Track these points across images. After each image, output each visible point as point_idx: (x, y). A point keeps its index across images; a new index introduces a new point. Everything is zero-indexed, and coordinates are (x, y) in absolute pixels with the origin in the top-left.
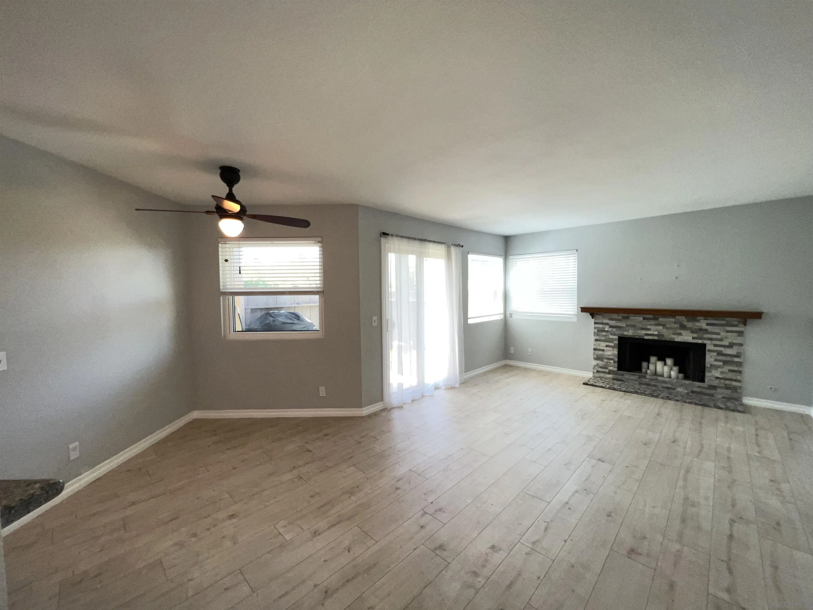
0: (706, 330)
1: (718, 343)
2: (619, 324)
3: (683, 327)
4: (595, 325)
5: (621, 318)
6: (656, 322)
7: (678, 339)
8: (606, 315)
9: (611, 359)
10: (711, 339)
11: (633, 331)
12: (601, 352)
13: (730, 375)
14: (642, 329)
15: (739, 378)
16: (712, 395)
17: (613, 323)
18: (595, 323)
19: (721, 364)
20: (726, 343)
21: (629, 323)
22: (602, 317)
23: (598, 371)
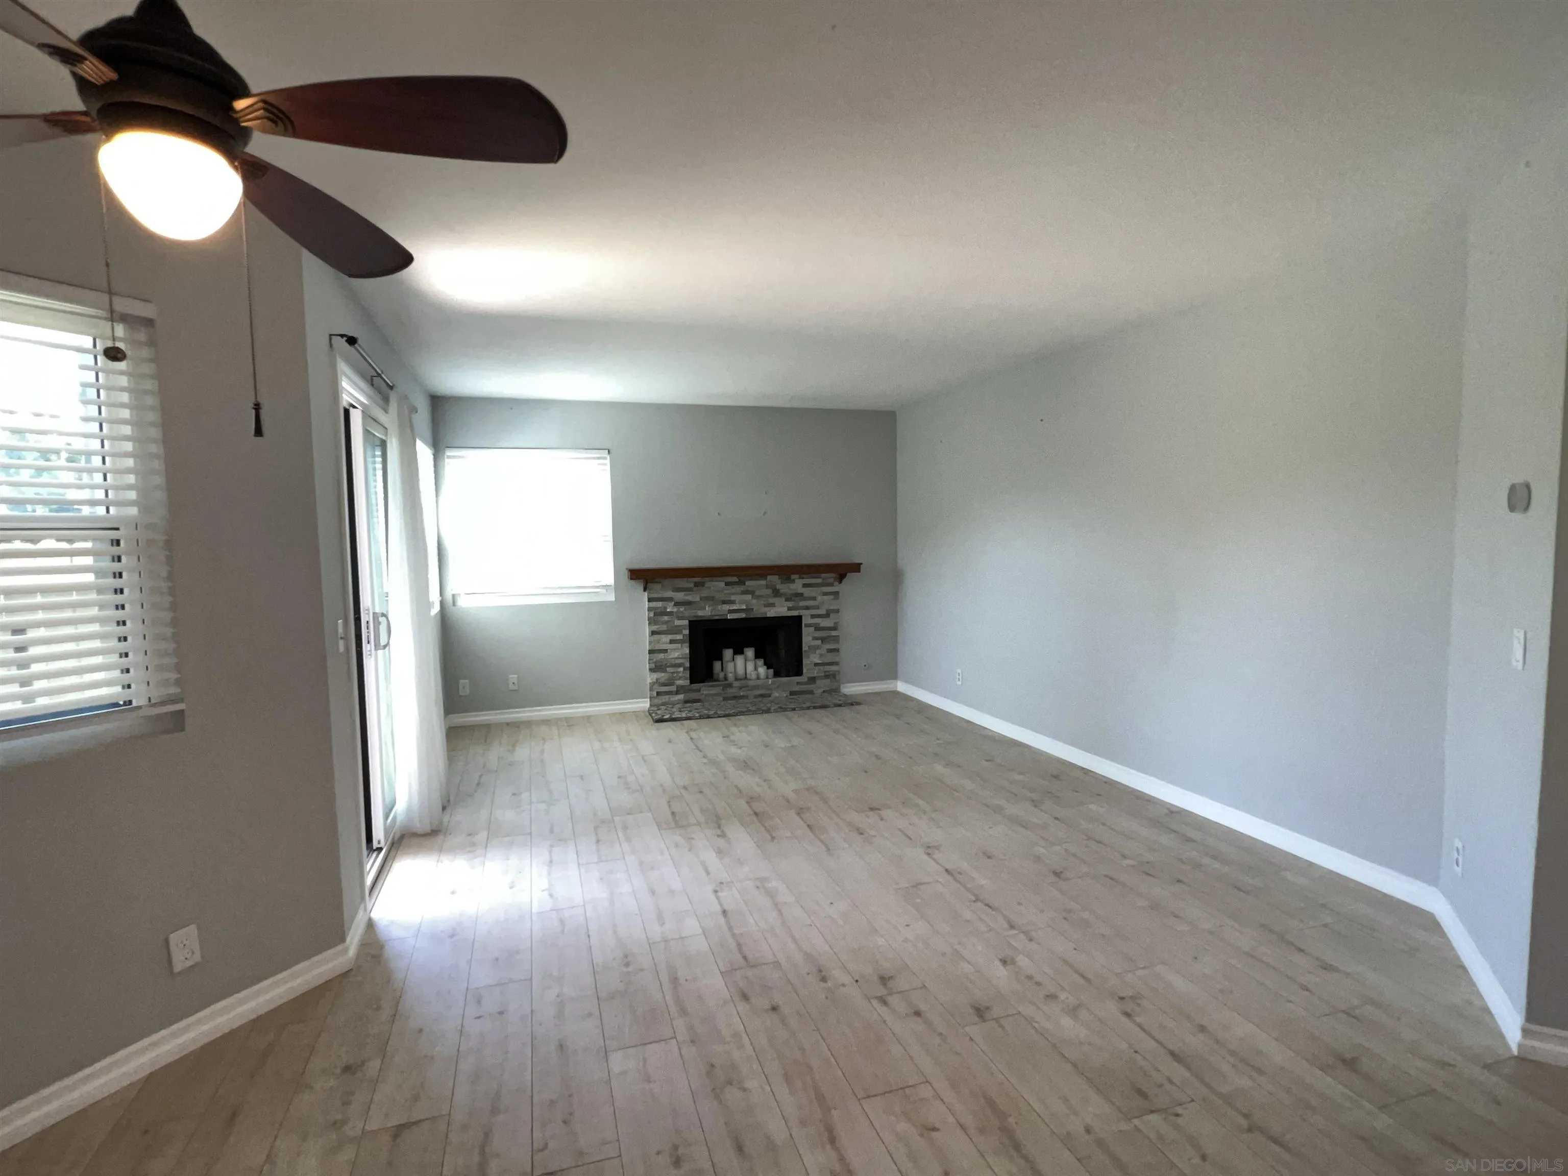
0: (802, 595)
1: (814, 612)
2: (689, 598)
3: (777, 593)
4: (651, 603)
5: (692, 585)
6: (742, 588)
7: (771, 613)
8: (667, 582)
9: (679, 665)
10: (807, 608)
11: (710, 608)
12: (661, 656)
13: (830, 658)
14: (724, 602)
15: (837, 659)
16: (811, 692)
17: (680, 596)
18: (650, 600)
19: (819, 642)
20: (822, 611)
21: (705, 593)
22: (662, 586)
23: (658, 694)
